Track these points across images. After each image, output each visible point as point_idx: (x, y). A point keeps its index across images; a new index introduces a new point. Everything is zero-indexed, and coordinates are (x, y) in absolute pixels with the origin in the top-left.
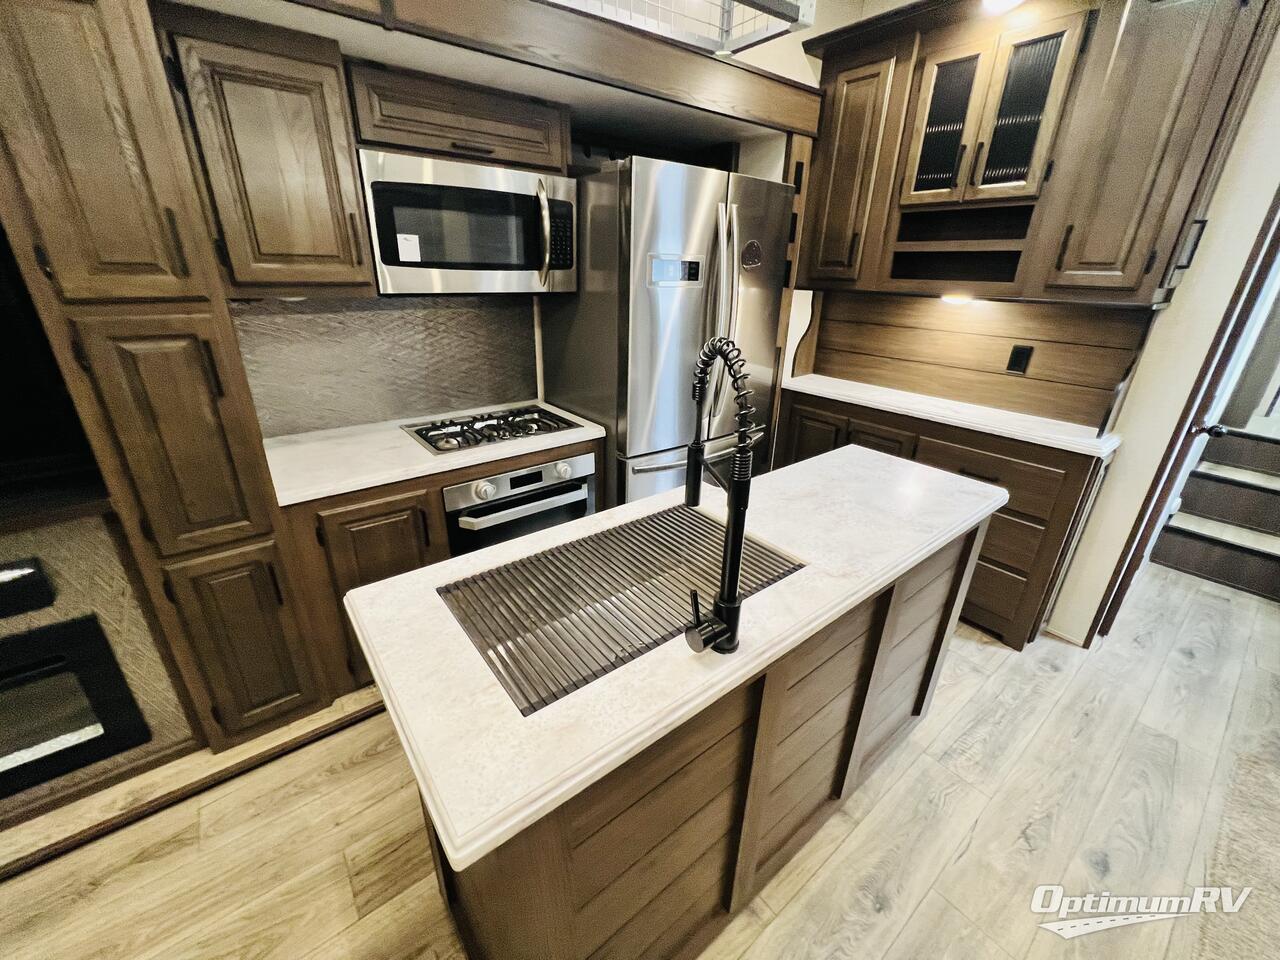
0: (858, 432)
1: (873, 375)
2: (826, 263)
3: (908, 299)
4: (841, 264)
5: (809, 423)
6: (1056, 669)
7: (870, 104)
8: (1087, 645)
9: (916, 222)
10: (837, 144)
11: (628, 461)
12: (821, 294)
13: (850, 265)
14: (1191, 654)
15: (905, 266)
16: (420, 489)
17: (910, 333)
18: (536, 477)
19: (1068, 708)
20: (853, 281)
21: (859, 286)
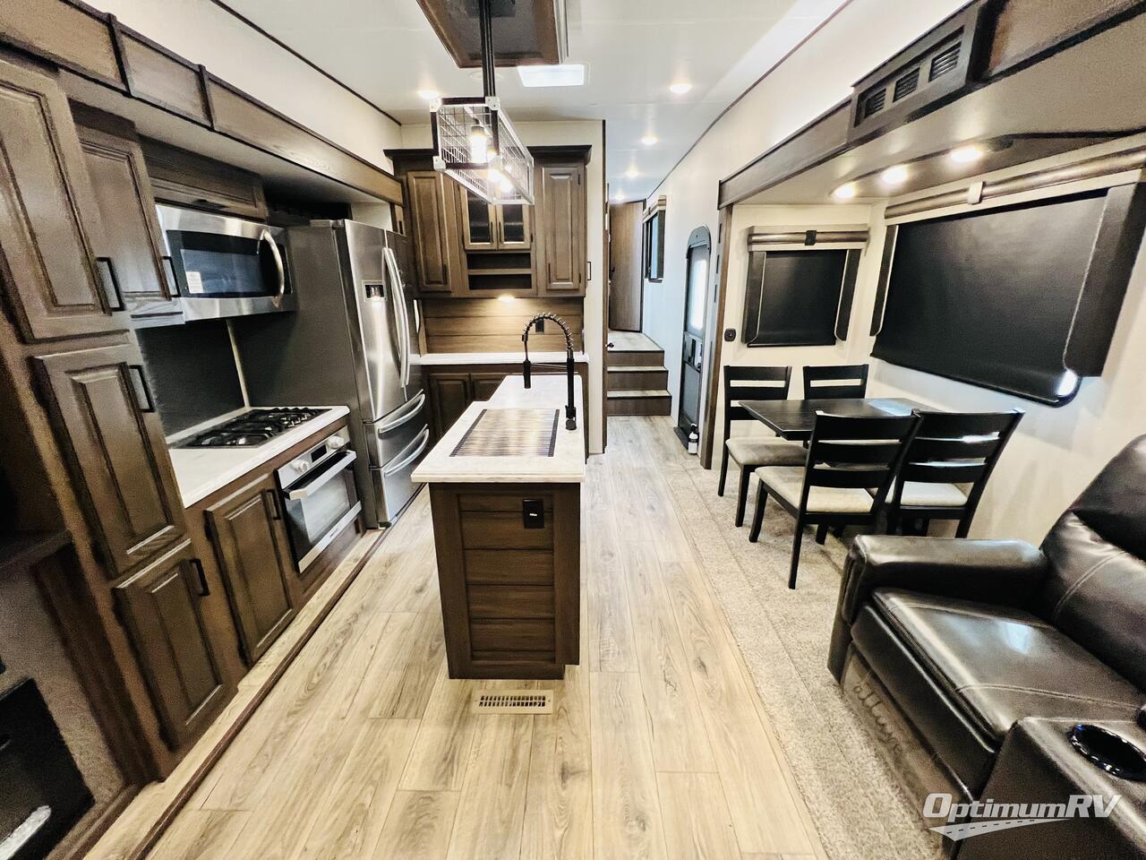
0: (477, 380)
1: (468, 347)
2: (430, 282)
3: (477, 301)
4: (439, 282)
5: (445, 383)
6: (601, 464)
7: (434, 194)
8: (604, 452)
9: (474, 259)
10: (417, 211)
11: (375, 424)
12: (420, 301)
13: (446, 282)
14: (631, 441)
15: (475, 282)
16: (262, 474)
17: (483, 319)
18: (322, 450)
19: (613, 473)
20: (450, 292)
21: (453, 295)
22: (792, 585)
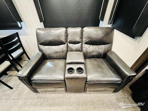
22: (12, 88)
